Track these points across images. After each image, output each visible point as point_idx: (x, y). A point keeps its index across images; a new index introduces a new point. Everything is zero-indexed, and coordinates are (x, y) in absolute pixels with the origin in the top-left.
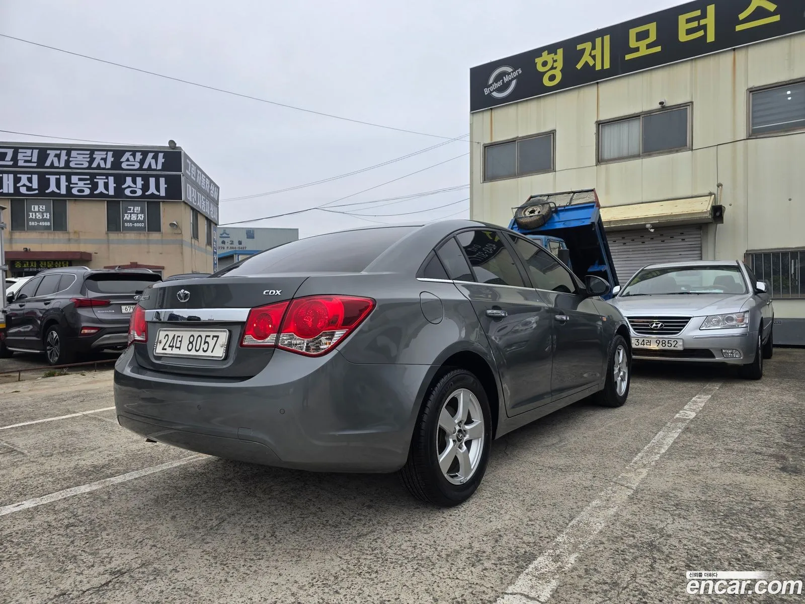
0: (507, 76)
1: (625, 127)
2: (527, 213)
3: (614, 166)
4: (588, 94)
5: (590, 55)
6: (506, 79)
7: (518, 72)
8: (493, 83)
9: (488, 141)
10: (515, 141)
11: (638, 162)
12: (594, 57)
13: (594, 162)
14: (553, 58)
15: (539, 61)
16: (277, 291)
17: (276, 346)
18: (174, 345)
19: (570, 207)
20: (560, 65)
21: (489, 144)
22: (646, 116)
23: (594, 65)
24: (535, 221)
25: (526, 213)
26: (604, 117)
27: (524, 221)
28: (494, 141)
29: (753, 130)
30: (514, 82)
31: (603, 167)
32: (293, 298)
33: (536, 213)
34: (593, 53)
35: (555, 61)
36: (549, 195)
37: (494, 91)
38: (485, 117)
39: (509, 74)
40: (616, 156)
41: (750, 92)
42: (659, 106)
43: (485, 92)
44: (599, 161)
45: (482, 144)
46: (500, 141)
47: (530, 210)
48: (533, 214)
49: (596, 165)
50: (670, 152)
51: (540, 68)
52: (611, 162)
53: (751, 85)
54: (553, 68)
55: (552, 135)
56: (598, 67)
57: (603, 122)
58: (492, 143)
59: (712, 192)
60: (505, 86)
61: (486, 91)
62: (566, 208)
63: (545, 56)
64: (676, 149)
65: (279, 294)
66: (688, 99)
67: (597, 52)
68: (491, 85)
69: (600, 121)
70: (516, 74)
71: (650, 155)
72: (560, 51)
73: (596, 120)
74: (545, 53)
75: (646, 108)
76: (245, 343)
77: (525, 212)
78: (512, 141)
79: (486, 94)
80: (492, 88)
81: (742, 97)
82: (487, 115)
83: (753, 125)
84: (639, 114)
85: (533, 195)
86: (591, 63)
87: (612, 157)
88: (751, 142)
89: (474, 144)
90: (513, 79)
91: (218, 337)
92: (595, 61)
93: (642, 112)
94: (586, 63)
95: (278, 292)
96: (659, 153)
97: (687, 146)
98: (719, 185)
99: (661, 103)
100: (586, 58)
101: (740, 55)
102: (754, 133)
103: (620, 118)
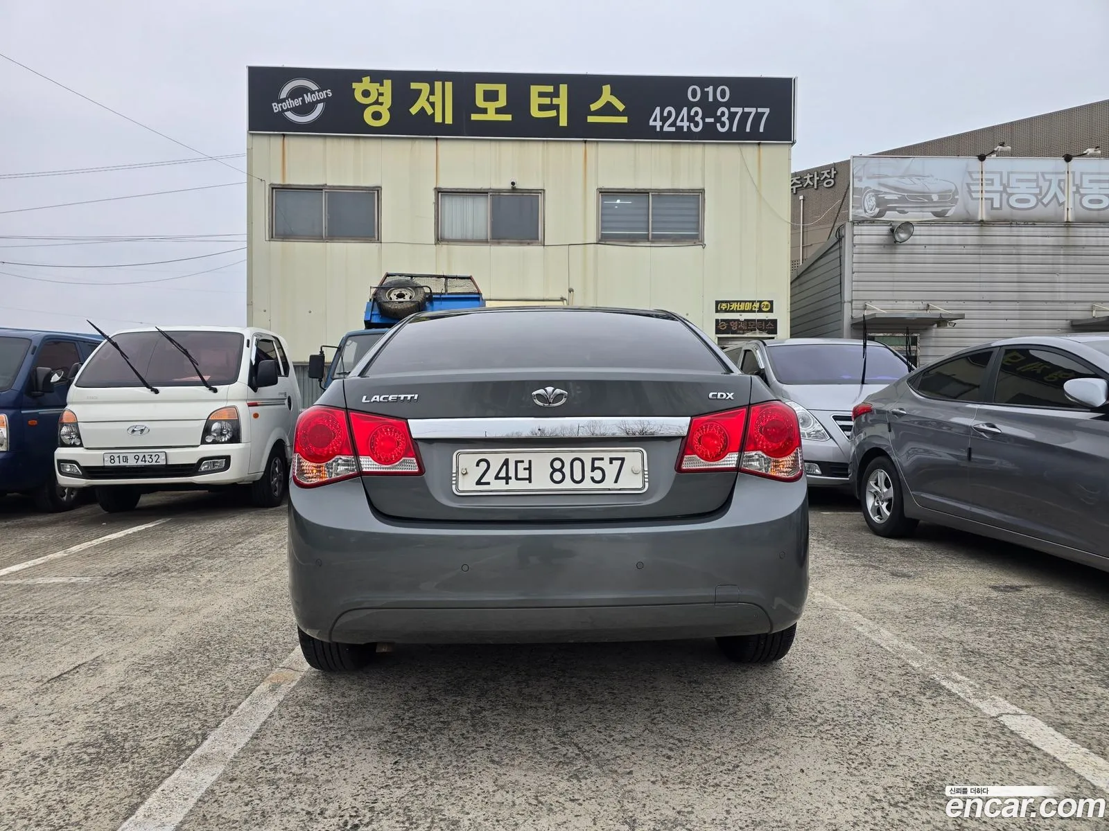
0: (309, 94)
1: (469, 203)
2: (394, 298)
3: (457, 249)
4: (424, 150)
5: (428, 100)
6: (308, 98)
7: (327, 94)
8: (287, 98)
9: (278, 181)
10: (322, 190)
11: (485, 249)
12: (432, 105)
13: (431, 238)
14: (378, 90)
15: (358, 88)
16: (728, 394)
17: (738, 469)
18: (512, 474)
19: (447, 296)
20: (387, 100)
21: (279, 185)
22: (496, 194)
23: (433, 114)
24: (408, 308)
25: (392, 296)
26: (444, 185)
27: (393, 307)
28: (287, 182)
29: (602, 234)
30: (320, 107)
31: (444, 248)
32: (750, 404)
33: (407, 298)
34: (432, 99)
35: (381, 94)
36: (412, 276)
37: (288, 110)
38: (271, 145)
39: (313, 92)
40: (459, 237)
41: (600, 192)
42: (509, 186)
43: (274, 108)
44: (438, 240)
45: (267, 184)
46: (294, 185)
47: (397, 292)
48: (402, 300)
49: (435, 244)
50: (521, 243)
51: (358, 97)
52: (453, 243)
53: (600, 186)
54: (377, 103)
55: (376, 192)
56: (438, 119)
57: (444, 190)
58: (283, 185)
59: (564, 297)
60: (305, 109)
61: (276, 107)
62: (443, 296)
63: (366, 83)
64: (528, 241)
65: (732, 398)
66: (539, 186)
67: (437, 99)
68: (284, 100)
69: (440, 188)
70: (323, 95)
71: (499, 243)
72: (388, 83)
73: (435, 187)
74: (366, 79)
75: (495, 186)
76: (684, 467)
77: (389, 295)
78: (318, 189)
79: (275, 111)
80: (285, 105)
81: (593, 197)
82: (276, 142)
83: (603, 228)
84: (486, 191)
85: (390, 272)
86: (429, 111)
87: (454, 237)
88: (602, 248)
89: (255, 181)
90: (318, 102)
91: (623, 460)
92: (434, 109)
93: (490, 189)
94: (423, 110)
95: (730, 396)
96: (510, 243)
97: (538, 239)
98: (571, 291)
99: (513, 183)
100: (421, 103)
101: (591, 149)
102: (603, 239)
103: (465, 191)
